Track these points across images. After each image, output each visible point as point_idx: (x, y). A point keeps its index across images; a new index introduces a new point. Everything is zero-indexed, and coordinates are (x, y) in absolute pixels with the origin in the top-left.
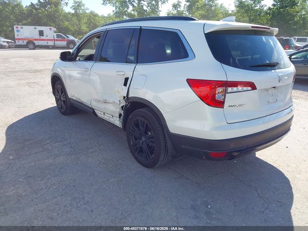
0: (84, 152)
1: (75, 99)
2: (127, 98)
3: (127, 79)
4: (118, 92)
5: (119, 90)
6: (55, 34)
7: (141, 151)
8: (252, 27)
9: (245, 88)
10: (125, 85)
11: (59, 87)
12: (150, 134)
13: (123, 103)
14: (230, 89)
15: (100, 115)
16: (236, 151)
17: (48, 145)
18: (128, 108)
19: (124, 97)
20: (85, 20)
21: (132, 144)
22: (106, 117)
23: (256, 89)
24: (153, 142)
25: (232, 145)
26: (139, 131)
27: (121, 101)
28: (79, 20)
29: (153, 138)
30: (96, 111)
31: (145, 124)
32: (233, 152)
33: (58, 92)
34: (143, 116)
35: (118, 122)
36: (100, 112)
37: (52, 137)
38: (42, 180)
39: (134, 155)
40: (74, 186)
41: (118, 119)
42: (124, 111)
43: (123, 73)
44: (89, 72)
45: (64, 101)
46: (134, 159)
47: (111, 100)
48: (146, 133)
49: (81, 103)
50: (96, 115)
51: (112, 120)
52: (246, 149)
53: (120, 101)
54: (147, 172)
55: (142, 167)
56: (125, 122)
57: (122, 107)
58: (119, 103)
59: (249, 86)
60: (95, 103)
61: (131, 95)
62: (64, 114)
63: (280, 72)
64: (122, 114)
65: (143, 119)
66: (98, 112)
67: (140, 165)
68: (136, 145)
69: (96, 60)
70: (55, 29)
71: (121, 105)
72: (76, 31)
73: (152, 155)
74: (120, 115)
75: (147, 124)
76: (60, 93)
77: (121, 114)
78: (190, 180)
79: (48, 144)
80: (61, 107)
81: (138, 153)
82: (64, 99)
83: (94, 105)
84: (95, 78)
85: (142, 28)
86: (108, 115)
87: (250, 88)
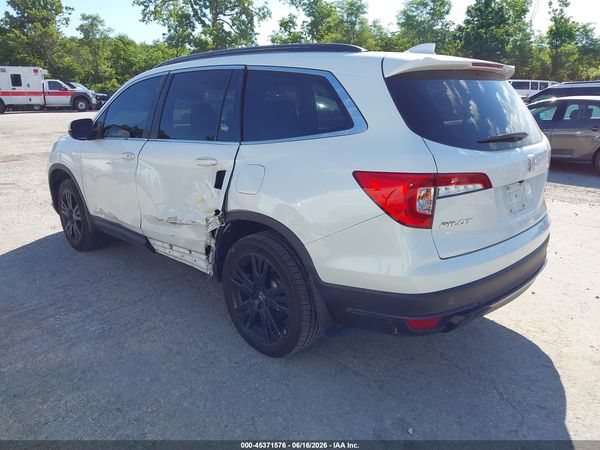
0: (132, 330)
1: (103, 217)
2: (223, 213)
3: (220, 175)
4: (203, 201)
5: (205, 197)
6: (46, 82)
7: (257, 320)
8: (474, 64)
9: (471, 187)
10: (218, 185)
11: (67, 192)
12: (275, 286)
13: (216, 224)
14: (442, 190)
15: (162, 249)
16: (459, 314)
17: (51, 320)
18: (226, 233)
19: (217, 212)
20: (107, 53)
21: (236, 307)
22: (175, 254)
23: (491, 186)
24: (283, 304)
25: (452, 302)
26: (252, 279)
27: (211, 220)
28: (95, 53)
29: (284, 294)
30: (152, 242)
31: (266, 267)
32: (451, 316)
33: (66, 202)
34: (261, 251)
35: (203, 264)
36: (161, 244)
37: (59, 301)
38: (45, 401)
39: (240, 331)
40: (118, 410)
41: (204, 257)
42: (217, 239)
43: (214, 162)
44: (134, 161)
45: (78, 222)
46: (242, 340)
47: (186, 219)
48: (269, 286)
49: (118, 226)
50: (153, 250)
51: (188, 260)
52: (477, 308)
53: (207, 220)
54: (273, 365)
55: (261, 355)
56: (219, 264)
57: (213, 232)
58: (204, 223)
59: (479, 182)
60: (149, 225)
61: (232, 207)
62: (80, 248)
63: (530, 152)
64: (213, 246)
65: (260, 257)
66: (157, 243)
67: (256, 352)
68: (246, 310)
69: (149, 136)
70: (46, 72)
71: (211, 228)
72: (88, 74)
73: (281, 331)
74: (208, 249)
75: (270, 267)
76: (70, 205)
77: (210, 247)
78: (362, 375)
79: (51, 316)
80: (73, 234)
81: (250, 327)
82: (79, 219)
83: (148, 229)
84: (149, 173)
85: (249, 68)
86: (182, 250)
87: (479, 186)
